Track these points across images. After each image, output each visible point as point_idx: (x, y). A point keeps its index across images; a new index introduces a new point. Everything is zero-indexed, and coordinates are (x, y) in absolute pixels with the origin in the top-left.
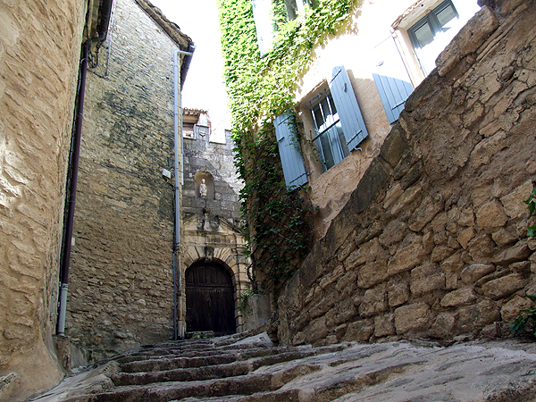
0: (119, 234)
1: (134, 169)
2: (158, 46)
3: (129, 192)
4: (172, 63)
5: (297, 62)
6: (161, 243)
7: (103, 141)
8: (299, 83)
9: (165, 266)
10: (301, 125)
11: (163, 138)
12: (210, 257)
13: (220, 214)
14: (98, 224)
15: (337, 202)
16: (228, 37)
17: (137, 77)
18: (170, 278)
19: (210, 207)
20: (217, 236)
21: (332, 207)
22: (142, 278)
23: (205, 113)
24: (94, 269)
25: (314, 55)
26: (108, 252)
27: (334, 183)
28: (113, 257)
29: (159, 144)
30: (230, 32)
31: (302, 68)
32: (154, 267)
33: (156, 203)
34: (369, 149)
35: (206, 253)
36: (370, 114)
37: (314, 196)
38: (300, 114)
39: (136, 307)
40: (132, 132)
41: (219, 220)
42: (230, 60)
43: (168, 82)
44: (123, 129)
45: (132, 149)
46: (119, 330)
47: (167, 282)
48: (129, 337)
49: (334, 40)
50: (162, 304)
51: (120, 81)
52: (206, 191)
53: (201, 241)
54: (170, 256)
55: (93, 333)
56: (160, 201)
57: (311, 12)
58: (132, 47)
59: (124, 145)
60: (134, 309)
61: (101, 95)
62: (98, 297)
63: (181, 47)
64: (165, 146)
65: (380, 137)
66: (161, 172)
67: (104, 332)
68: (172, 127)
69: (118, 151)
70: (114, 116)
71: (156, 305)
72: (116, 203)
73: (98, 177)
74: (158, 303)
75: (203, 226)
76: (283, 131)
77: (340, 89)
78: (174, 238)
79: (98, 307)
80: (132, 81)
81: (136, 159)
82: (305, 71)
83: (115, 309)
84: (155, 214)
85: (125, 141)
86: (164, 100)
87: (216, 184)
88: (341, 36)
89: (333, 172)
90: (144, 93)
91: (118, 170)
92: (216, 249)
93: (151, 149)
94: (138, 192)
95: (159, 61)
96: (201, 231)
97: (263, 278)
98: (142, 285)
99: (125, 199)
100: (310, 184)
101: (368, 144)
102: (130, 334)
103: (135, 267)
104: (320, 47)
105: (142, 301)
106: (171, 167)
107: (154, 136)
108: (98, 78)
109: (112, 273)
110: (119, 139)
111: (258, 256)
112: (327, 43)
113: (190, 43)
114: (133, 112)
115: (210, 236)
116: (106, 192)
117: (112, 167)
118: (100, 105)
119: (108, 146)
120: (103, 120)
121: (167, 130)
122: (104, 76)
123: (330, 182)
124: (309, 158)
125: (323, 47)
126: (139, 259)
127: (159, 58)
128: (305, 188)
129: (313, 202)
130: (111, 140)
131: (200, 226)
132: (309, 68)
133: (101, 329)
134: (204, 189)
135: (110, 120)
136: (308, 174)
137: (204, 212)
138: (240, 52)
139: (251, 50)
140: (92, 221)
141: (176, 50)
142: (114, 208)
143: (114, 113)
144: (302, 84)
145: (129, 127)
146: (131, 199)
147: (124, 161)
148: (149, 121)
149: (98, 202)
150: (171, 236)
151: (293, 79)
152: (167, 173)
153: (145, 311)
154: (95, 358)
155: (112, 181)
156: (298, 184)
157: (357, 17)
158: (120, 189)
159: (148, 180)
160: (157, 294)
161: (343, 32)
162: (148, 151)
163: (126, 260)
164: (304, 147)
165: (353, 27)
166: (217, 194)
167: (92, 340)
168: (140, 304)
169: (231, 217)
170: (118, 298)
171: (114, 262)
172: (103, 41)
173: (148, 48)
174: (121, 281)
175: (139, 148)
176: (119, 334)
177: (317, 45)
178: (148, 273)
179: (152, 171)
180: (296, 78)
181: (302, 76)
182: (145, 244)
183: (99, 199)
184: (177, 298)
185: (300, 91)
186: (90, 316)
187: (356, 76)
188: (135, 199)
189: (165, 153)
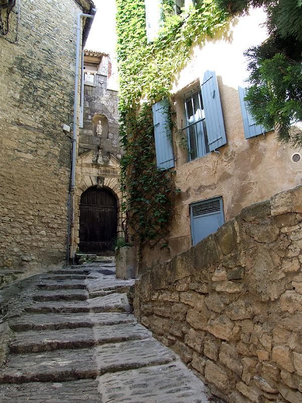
0: (27, 181)
1: (39, 125)
2: (64, 9)
3: (35, 145)
4: (75, 25)
5: (177, 57)
6: (60, 186)
7: (14, 103)
8: (176, 76)
9: (62, 204)
10: (175, 114)
11: (65, 97)
12: (101, 185)
13: (111, 150)
14: (10, 173)
15: (195, 190)
16: (122, 15)
17: (44, 41)
18: (66, 214)
19: (104, 144)
20: (107, 168)
21: (190, 193)
22: (44, 215)
23: (107, 55)
24: (6, 210)
25: (192, 52)
26: (17, 196)
27: (194, 174)
28: (21, 200)
29: (61, 102)
30: (124, 11)
31: (180, 63)
32: (53, 206)
33: (57, 153)
34: (226, 154)
35: (98, 181)
36: (231, 123)
37: (178, 180)
38: (175, 103)
39: (38, 237)
40: (39, 93)
41: (110, 156)
42: (122, 38)
43: (71, 45)
44: (31, 90)
45: (38, 108)
46: (25, 255)
47: (63, 217)
48: (33, 260)
49: (211, 43)
50: (59, 234)
51: (29, 46)
52: (101, 131)
53: (95, 172)
54: (66, 196)
55: (5, 258)
56: (61, 152)
57: (194, 11)
58: (39, 11)
59: (31, 105)
60: (37, 239)
61: (12, 60)
62: (10, 231)
63: (84, 10)
64: (66, 104)
65: (236, 146)
66: (62, 127)
67: (14, 257)
68: (73, 86)
69: (27, 111)
70: (24, 79)
71: (54, 235)
72: (24, 155)
73: (9, 135)
74: (56, 233)
75: (97, 159)
76: (159, 117)
77: (209, 94)
78: (71, 181)
79: (10, 239)
80: (40, 45)
81: (41, 117)
82: (183, 66)
83: (22, 240)
84: (56, 162)
85: (33, 101)
86: (67, 62)
87: (110, 125)
88: (217, 42)
89: (195, 164)
90: (50, 56)
91: (27, 127)
92: (106, 179)
93: (55, 107)
94: (42, 145)
95: (64, 25)
96: (95, 164)
97: (133, 233)
98: (43, 220)
99: (32, 151)
100: (175, 169)
101: (225, 150)
102: (33, 258)
103: (38, 207)
104: (198, 47)
105: (43, 232)
106: (70, 122)
107: (57, 95)
108: (9, 44)
109: (20, 212)
110: (27, 100)
111: (131, 215)
112: (204, 44)
113: (92, 6)
114: (40, 74)
115: (102, 168)
116: (16, 148)
117: (21, 125)
118: (11, 70)
119: (18, 107)
120: (14, 83)
121: (69, 90)
122: (15, 41)
123: (191, 172)
124: (177, 145)
125: (201, 47)
126: (41, 200)
127: (64, 22)
128: (171, 171)
129: (176, 184)
130: (20, 101)
131: (95, 160)
132: (186, 65)
133: (12, 255)
134: (100, 129)
135: (20, 83)
136: (175, 160)
137: (99, 148)
138: (131, 34)
139: (139, 34)
140: (4, 172)
141: (80, 12)
142: (23, 160)
143: (23, 77)
144: (179, 77)
145: (36, 88)
146: (36, 151)
147: (32, 119)
148: (53, 82)
149: (9, 156)
150: (67, 180)
151: (172, 71)
152: (67, 128)
153: (45, 239)
154: (6, 280)
155: (21, 137)
156: (166, 166)
157: (233, 25)
158: (28, 143)
159: (51, 135)
160: (55, 226)
161: (219, 38)
162: (52, 109)
163: (31, 201)
164: (175, 135)
165: (229, 35)
166: (110, 134)
167: (5, 263)
168: (41, 235)
169: (120, 153)
170: (25, 231)
171: (22, 203)
172: (13, 6)
173: (54, 11)
174: (27, 218)
175: (44, 107)
176: (25, 258)
177: (195, 44)
178: (48, 210)
179: (54, 127)
180: (175, 71)
181: (180, 70)
182: (47, 188)
183: (10, 153)
184: (71, 229)
185: (177, 84)
186: (3, 246)
187: (225, 82)
188: (39, 152)
189: (66, 110)
